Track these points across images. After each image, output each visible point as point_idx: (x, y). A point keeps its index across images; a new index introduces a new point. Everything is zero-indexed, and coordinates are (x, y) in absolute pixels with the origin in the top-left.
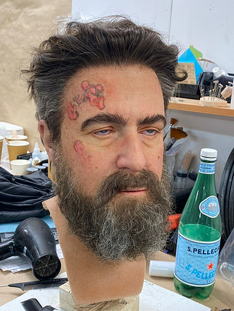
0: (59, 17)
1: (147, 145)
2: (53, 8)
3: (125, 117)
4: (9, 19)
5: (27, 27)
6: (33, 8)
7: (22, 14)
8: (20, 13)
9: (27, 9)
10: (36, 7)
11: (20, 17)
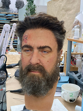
0: (76, 13)
1: (43, 56)
2: (75, 11)
3: (32, 46)
4: (63, 16)
5: (67, 18)
6: (69, 11)
7: (67, 14)
8: (66, 13)
9: (68, 12)
10: (70, 11)
11: (66, 15)
